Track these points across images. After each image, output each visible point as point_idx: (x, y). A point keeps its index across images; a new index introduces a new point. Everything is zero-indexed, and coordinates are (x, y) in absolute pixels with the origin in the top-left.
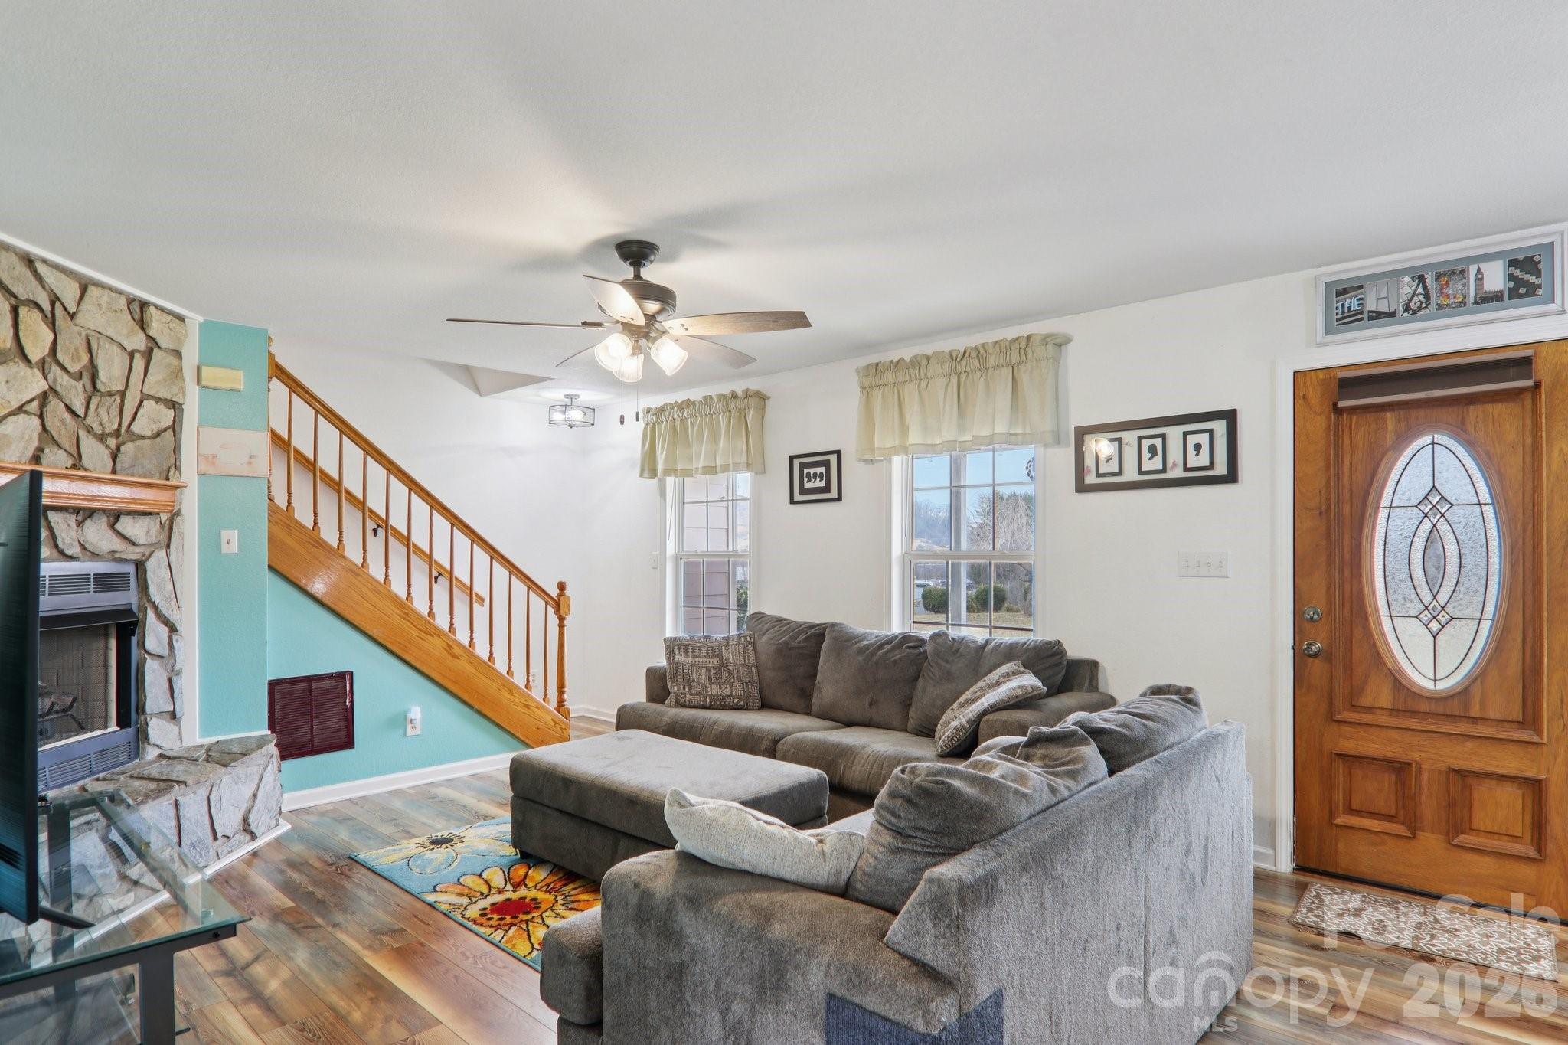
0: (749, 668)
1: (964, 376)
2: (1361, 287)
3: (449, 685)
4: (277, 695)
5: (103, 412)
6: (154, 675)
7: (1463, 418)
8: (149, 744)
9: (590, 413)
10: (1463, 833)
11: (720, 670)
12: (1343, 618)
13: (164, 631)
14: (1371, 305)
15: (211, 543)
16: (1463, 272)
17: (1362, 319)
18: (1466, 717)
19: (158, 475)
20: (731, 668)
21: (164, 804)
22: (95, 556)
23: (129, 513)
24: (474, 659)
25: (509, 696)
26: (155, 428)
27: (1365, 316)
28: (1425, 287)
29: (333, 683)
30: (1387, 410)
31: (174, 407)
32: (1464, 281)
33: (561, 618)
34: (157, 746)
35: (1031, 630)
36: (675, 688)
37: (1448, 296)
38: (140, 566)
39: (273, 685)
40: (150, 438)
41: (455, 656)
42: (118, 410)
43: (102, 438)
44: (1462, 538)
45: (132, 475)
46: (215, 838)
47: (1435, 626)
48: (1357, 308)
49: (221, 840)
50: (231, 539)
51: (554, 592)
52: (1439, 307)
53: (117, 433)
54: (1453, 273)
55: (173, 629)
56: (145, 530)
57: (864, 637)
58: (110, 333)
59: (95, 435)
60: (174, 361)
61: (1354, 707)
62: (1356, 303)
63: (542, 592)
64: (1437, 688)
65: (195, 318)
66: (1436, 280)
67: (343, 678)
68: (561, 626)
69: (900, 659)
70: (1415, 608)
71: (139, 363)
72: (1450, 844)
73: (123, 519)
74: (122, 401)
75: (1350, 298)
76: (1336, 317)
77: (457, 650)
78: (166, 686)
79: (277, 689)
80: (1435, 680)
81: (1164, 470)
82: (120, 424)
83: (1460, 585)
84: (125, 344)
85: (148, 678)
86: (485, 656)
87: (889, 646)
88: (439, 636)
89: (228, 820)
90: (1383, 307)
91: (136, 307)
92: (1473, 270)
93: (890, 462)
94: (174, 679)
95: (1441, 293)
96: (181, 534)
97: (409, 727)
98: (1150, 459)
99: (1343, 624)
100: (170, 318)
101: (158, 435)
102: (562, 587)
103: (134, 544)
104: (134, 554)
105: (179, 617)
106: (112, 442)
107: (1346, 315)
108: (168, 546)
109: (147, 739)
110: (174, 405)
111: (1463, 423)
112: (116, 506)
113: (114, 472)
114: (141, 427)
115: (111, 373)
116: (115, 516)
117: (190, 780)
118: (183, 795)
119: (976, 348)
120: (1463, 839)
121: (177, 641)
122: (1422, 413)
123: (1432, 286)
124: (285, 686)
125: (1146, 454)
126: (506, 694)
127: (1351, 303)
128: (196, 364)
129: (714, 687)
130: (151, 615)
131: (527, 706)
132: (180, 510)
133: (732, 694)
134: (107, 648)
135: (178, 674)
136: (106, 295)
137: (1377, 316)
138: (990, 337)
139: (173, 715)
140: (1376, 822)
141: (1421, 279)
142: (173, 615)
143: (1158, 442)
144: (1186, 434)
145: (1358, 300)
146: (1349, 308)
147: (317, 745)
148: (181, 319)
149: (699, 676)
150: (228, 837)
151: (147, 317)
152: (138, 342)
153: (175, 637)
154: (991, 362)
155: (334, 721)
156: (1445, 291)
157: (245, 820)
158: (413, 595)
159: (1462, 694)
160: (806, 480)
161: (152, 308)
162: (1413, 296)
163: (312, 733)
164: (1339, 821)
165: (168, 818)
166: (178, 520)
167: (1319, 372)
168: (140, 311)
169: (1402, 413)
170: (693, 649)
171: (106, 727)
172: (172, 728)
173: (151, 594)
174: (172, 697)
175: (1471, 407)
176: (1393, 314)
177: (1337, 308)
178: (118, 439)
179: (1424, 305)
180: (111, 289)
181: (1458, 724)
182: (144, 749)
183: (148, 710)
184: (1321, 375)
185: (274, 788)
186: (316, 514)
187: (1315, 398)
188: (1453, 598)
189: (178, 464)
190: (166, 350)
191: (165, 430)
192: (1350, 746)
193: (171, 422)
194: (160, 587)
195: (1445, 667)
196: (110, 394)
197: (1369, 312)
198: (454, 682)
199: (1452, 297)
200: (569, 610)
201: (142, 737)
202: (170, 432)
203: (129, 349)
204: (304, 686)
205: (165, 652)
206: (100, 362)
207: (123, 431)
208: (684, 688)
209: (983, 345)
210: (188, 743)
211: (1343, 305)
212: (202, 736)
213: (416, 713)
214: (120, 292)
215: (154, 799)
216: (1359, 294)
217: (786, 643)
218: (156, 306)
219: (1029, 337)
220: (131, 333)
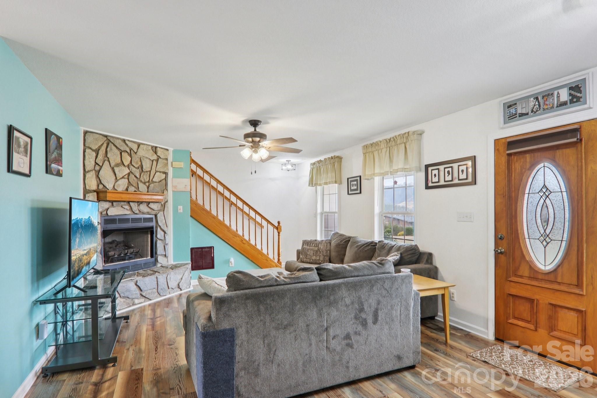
0: (327, 251)
1: (391, 148)
2: (516, 104)
3: (242, 252)
4: (193, 252)
5: (145, 177)
6: (160, 245)
7: (555, 155)
8: (158, 262)
9: (294, 166)
10: (555, 331)
11: (317, 251)
12: (512, 239)
13: (163, 233)
14: (519, 111)
15: (175, 210)
16: (552, 94)
17: (516, 117)
18: (556, 282)
19: (161, 192)
20: (321, 251)
21: (153, 277)
22: (143, 213)
23: (152, 202)
24: (250, 245)
25: (261, 257)
26: (160, 179)
27: (518, 115)
28: (539, 102)
29: (208, 249)
30: (527, 153)
31: (165, 174)
32: (553, 98)
33: (279, 233)
34: (161, 263)
35: (413, 241)
36: (302, 256)
37: (547, 105)
38: (156, 216)
39: (192, 249)
40: (158, 182)
41: (244, 243)
42: (149, 176)
43: (145, 183)
44: (555, 206)
45: (153, 192)
46: (169, 288)
47: (545, 243)
48: (515, 112)
49: (170, 289)
50: (181, 208)
51: (276, 225)
52: (544, 109)
53: (149, 181)
54: (549, 95)
55: (165, 233)
56: (157, 206)
57: (360, 241)
58: (147, 156)
59: (143, 183)
60: (165, 161)
61: (516, 275)
62: (514, 110)
63: (272, 225)
64: (546, 269)
65: (171, 149)
66: (543, 98)
67: (211, 248)
68: (279, 235)
69: (368, 250)
70: (538, 235)
71: (155, 163)
72: (548, 334)
73: (151, 204)
74: (150, 173)
75: (512, 109)
76: (508, 117)
77: (244, 242)
78: (163, 247)
79: (193, 250)
80: (545, 266)
81: (452, 181)
82: (149, 179)
83: (554, 226)
84: (151, 158)
85: (158, 245)
86: (254, 244)
87: (366, 245)
88: (239, 237)
89: (173, 284)
90: (524, 111)
91: (154, 149)
92: (556, 93)
93: (373, 179)
94: (165, 246)
95: (544, 104)
96: (168, 207)
97: (230, 264)
98: (448, 176)
99: (512, 241)
100: (164, 150)
101: (161, 181)
102: (279, 223)
103: (154, 210)
104: (154, 212)
105: (167, 229)
106: (147, 184)
107: (511, 115)
108: (164, 211)
109: (158, 261)
110: (166, 173)
111: (554, 157)
112: (148, 201)
113: (148, 192)
114: (156, 179)
115: (147, 166)
116: (148, 203)
117: (161, 272)
118: (159, 276)
119: (393, 138)
120: (555, 333)
121: (166, 236)
122: (539, 154)
123: (541, 101)
124: (196, 250)
125: (446, 174)
126: (260, 256)
127: (513, 111)
128: (171, 161)
129: (314, 257)
130: (159, 229)
131: (267, 260)
132: (167, 200)
133: (319, 259)
134: (147, 237)
135: (167, 244)
136: (145, 146)
137: (522, 115)
138: (397, 134)
139: (165, 255)
140: (524, 323)
141: (537, 98)
142: (165, 229)
143: (450, 169)
144: (459, 166)
145: (515, 109)
146: (512, 112)
147: (204, 267)
148: (167, 150)
149: (310, 253)
150: (173, 289)
151: (157, 151)
152: (155, 157)
153: (166, 235)
154: (398, 143)
155: (208, 260)
156: (546, 103)
157: (178, 285)
158: (231, 225)
159: (555, 271)
160: (352, 186)
161: (158, 148)
162: (534, 106)
163: (202, 263)
164: (510, 321)
165: (154, 281)
166: (167, 203)
167: (503, 139)
168: (155, 149)
169: (532, 155)
170: (310, 244)
171: (147, 257)
172: (165, 259)
173: (159, 223)
174: (165, 251)
175: (557, 151)
176: (527, 114)
177: (508, 113)
178: (149, 183)
179: (538, 109)
180: (147, 145)
181: (553, 285)
182: (157, 264)
183: (158, 254)
184: (504, 141)
185: (188, 277)
186: (203, 201)
187: (502, 149)
188: (552, 232)
189: (167, 189)
190: (163, 159)
191: (163, 180)
192: (514, 291)
193: (164, 178)
194: (161, 221)
195: (549, 260)
196: (147, 172)
197: (519, 114)
198: (244, 251)
199: (548, 105)
200: (281, 230)
201: (156, 260)
202: (164, 180)
203: (152, 159)
204: (200, 250)
205: (163, 238)
206: (143, 164)
207: (150, 181)
208: (304, 256)
209: (396, 136)
210: (169, 263)
211: (510, 112)
212: (173, 262)
213: (232, 260)
214: (149, 145)
215: (150, 276)
216: (515, 107)
217: (339, 243)
218: (160, 148)
219: (408, 132)
220: (152, 155)
